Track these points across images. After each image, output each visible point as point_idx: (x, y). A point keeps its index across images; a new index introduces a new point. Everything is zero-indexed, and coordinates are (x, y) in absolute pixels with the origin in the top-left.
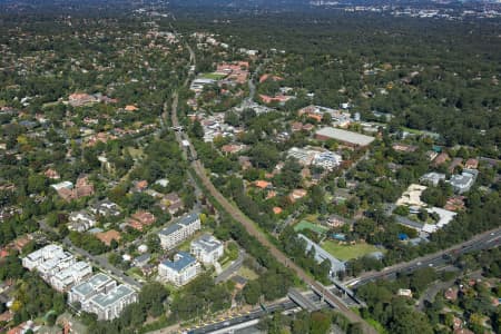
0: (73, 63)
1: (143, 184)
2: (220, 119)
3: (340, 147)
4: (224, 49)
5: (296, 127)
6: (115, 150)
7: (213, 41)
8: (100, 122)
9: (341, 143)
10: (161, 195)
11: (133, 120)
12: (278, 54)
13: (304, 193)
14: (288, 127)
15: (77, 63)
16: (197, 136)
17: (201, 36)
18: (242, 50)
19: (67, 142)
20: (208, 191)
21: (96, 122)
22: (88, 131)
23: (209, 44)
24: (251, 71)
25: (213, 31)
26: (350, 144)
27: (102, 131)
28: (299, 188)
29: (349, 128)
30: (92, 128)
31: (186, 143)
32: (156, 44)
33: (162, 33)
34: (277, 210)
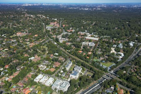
0: (10, 24)
1: (52, 55)
2: (60, 37)
3: (92, 41)
4: (48, 19)
5: (80, 37)
6: (39, 47)
7: (44, 17)
8: (30, 40)
9: (92, 40)
10: (58, 57)
11: (39, 39)
12: (63, 20)
13: (91, 53)
14: (78, 37)
15: (11, 24)
16: (57, 41)
17: (40, 16)
18: (53, 19)
19: (24, 46)
20: (69, 55)
21: (28, 40)
22: (28, 43)
23: (43, 17)
24: (59, 24)
25: (42, 14)
26: (94, 40)
27: (32, 42)
28: (89, 51)
29: (92, 36)
30: (29, 42)
31: (56, 43)
32: (29, 18)
33: (29, 15)
34: (88, 58)
